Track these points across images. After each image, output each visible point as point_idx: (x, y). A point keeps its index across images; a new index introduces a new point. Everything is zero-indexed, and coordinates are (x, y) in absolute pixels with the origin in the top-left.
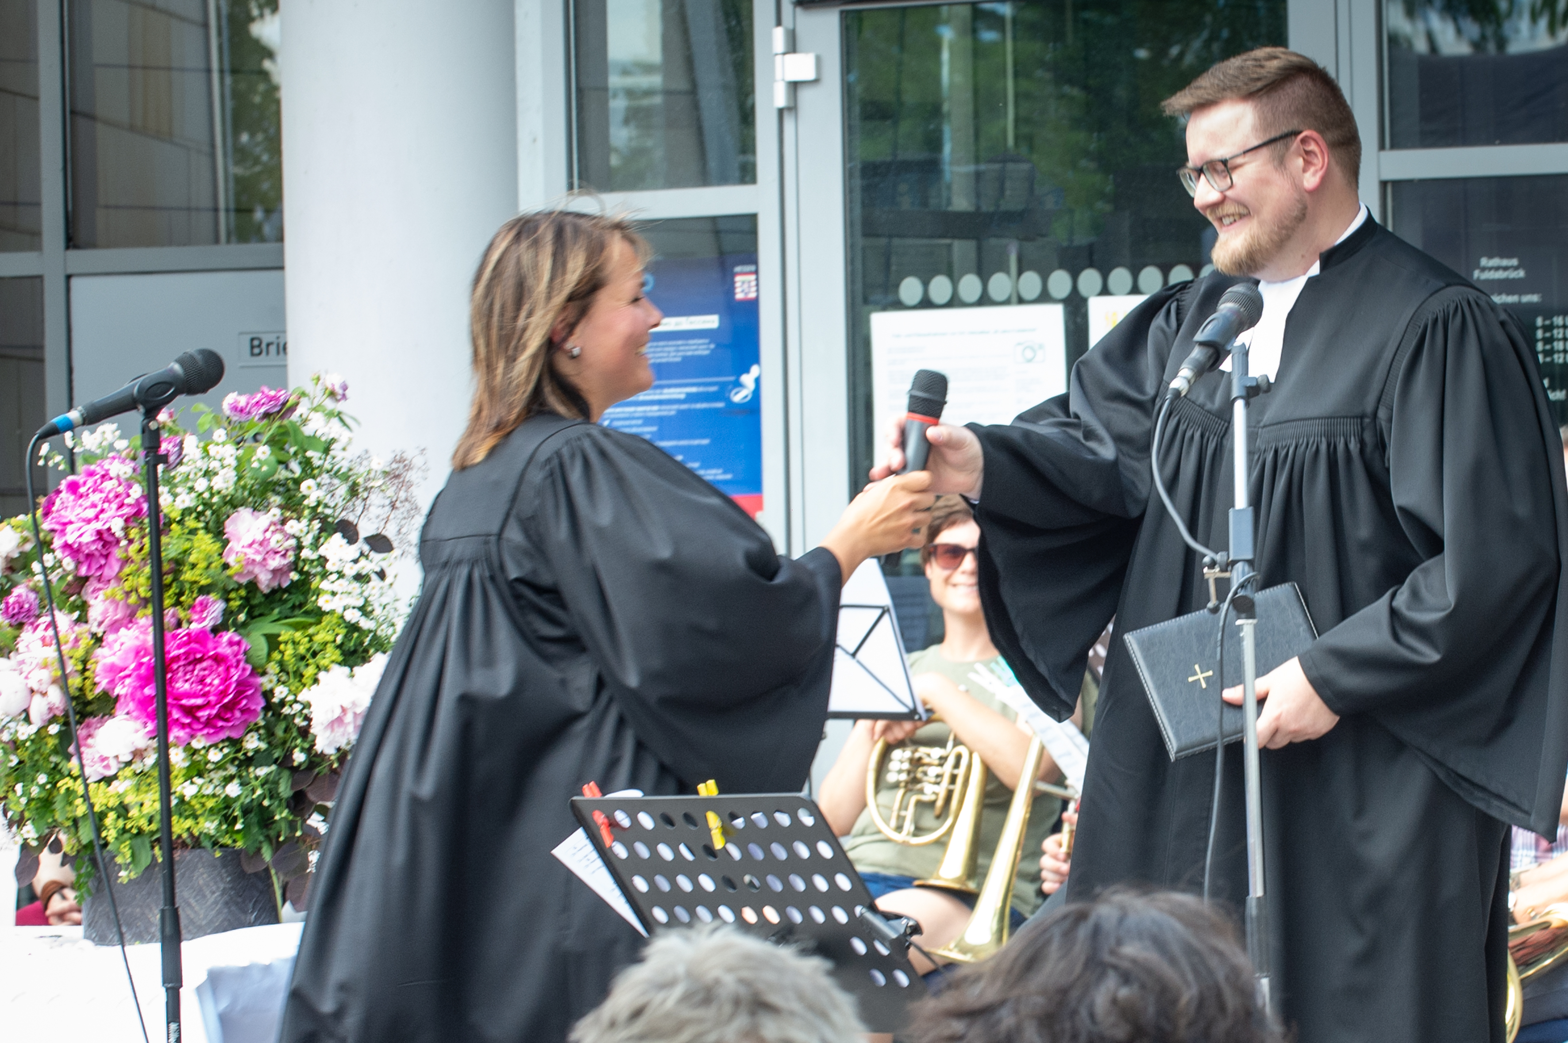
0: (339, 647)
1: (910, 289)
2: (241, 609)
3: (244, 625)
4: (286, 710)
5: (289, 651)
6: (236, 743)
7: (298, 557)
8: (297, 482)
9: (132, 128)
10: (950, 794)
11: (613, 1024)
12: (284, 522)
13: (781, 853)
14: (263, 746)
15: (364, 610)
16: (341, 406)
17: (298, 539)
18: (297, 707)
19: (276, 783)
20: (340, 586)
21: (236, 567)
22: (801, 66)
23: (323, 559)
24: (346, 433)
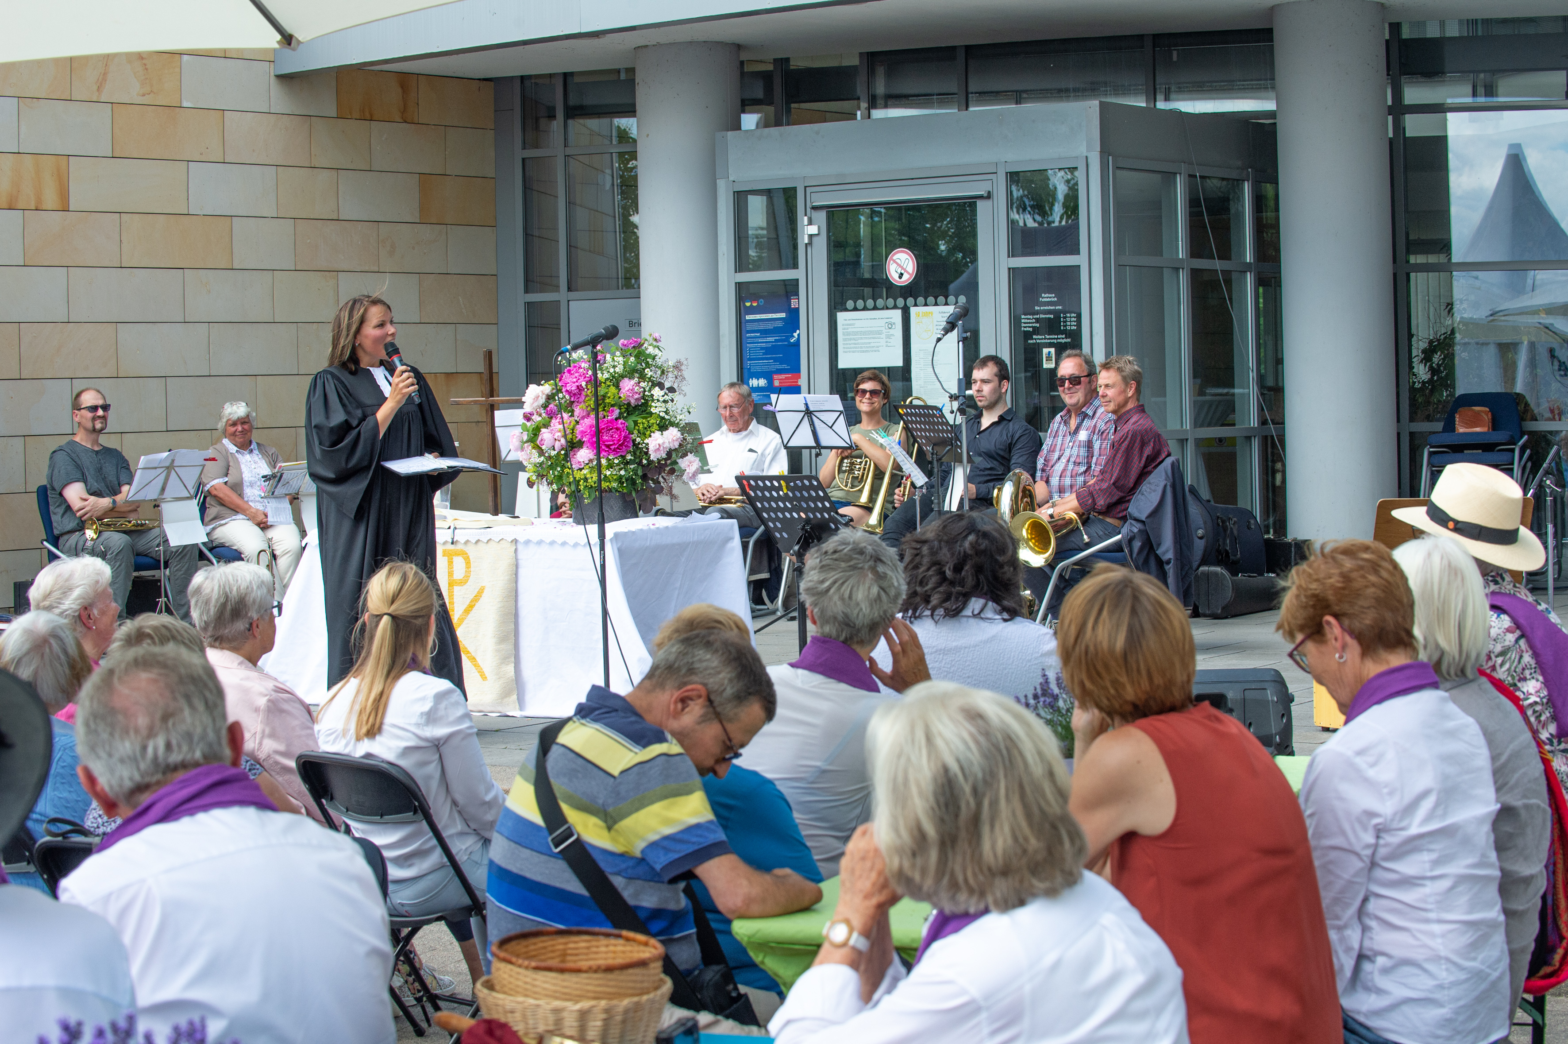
0: (658, 425)
1: (850, 304)
2: (625, 412)
3: (626, 417)
4: (640, 446)
5: (641, 426)
6: (623, 457)
7: (644, 395)
8: (644, 369)
9: (590, 251)
10: (863, 474)
12: (639, 383)
14: (633, 458)
15: (665, 413)
16: (659, 344)
17: (644, 388)
18: (644, 445)
19: (637, 471)
20: (658, 404)
21: (623, 398)
22: (813, 230)
23: (652, 395)
24: (660, 353)
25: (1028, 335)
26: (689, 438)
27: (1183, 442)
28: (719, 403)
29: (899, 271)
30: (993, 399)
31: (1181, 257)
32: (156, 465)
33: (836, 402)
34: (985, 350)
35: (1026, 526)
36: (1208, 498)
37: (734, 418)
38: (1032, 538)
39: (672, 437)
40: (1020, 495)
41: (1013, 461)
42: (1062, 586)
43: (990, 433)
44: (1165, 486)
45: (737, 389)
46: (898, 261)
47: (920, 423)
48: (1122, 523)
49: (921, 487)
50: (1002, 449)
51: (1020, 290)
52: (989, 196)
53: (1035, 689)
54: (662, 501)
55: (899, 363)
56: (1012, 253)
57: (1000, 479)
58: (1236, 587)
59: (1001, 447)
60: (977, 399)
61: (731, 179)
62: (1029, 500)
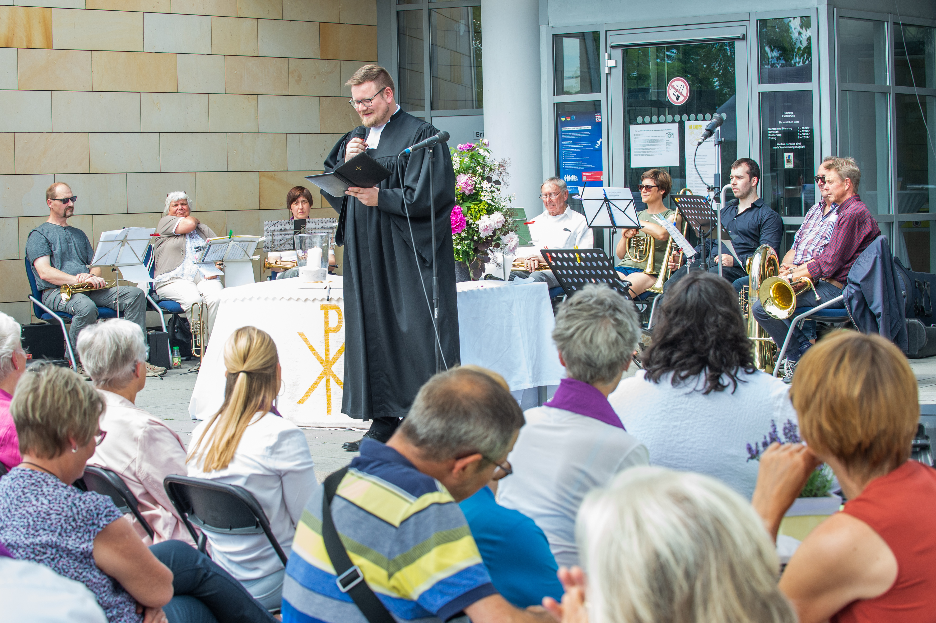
0: (486, 210)
1: (640, 119)
2: (461, 200)
3: (462, 204)
4: (472, 226)
5: (473, 211)
6: (459, 234)
7: (475, 186)
8: (476, 167)
9: (451, 81)
10: (646, 249)
11: (571, 304)
12: (472, 177)
13: (595, 264)
14: (466, 235)
15: (492, 200)
16: (488, 148)
17: (475, 182)
18: (475, 225)
19: (470, 245)
20: (486, 194)
21: (460, 189)
22: (612, 63)
23: (482, 187)
24: (489, 155)
25: (773, 143)
26: (510, 220)
27: (889, 224)
28: (542, 192)
29: (676, 94)
30: (745, 190)
31: (888, 84)
32: (113, 239)
33: (627, 193)
34: (742, 153)
35: (773, 287)
36: (908, 267)
37: (553, 204)
38: (777, 297)
39: (497, 218)
40: (767, 264)
41: (761, 239)
42: (797, 335)
43: (745, 216)
44: (876, 258)
45: (555, 182)
46: (676, 87)
47: (691, 209)
48: (843, 286)
49: (691, 258)
50: (753, 229)
51: (767, 110)
52: (744, 38)
53: (765, 437)
54: (489, 268)
55: (677, 164)
56: (761, 81)
57: (751, 251)
58: (928, 333)
59: (753, 227)
60: (733, 191)
61: (551, 25)
62: (773, 267)
